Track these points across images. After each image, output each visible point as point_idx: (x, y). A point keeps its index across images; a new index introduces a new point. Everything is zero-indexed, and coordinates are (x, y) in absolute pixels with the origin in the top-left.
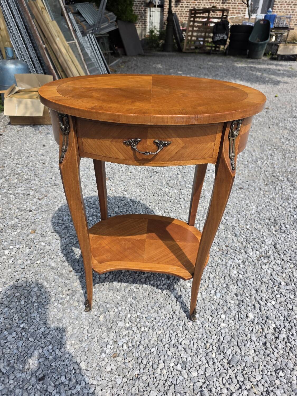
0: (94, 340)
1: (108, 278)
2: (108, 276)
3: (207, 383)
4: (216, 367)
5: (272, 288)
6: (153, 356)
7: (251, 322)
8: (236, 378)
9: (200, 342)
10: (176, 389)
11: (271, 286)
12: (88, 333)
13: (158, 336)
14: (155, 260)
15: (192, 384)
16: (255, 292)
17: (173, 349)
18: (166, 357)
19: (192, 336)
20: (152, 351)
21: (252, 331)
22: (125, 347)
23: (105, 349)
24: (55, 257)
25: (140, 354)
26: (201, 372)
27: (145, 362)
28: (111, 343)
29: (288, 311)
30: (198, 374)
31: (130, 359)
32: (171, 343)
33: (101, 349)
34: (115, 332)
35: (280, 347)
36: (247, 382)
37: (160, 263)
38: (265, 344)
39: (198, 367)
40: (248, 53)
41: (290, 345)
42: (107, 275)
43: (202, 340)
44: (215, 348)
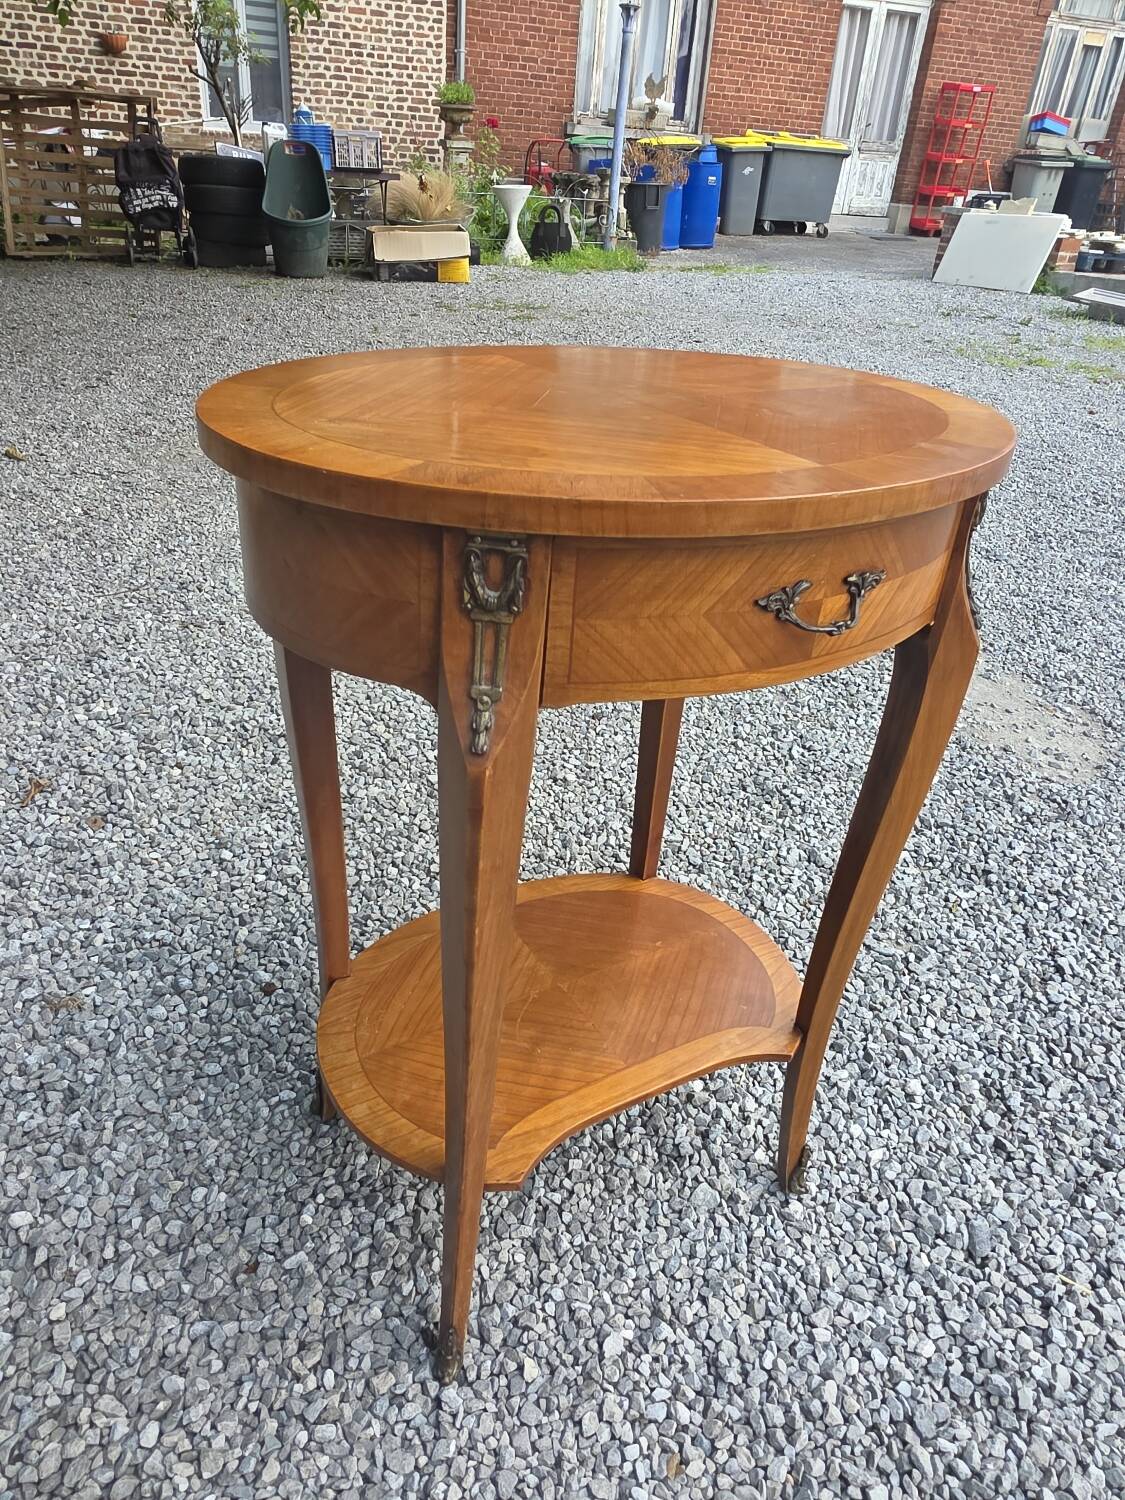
0: (567, 1466)
1: (426, 1210)
2: (417, 1201)
3: (972, 1349)
4: (957, 1289)
5: (898, 983)
6: (783, 1380)
7: (928, 1108)
8: (1020, 1284)
9: (862, 1247)
10: (922, 1429)
11: (892, 978)
12: (525, 1457)
13: (743, 1305)
14: (654, 1040)
15: (939, 1386)
16: (870, 1015)
17: (821, 1318)
18: (822, 1356)
19: (828, 1242)
20: (768, 1365)
21: (947, 1129)
22: (684, 1415)
23: (628, 1467)
24: (124, 1247)
25: (742, 1403)
26: (936, 1330)
27: (778, 1416)
28: (626, 1432)
29: (975, 1027)
30: (935, 1341)
31: (728, 1440)
32: (798, 1302)
33: (615, 1481)
34: (611, 1388)
35: (1031, 1135)
36: (1048, 1277)
37: (680, 1040)
38: (998, 1146)
39: (919, 1324)
40: (270, 258)
41: (1047, 1115)
42: (411, 1203)
43: (862, 1235)
44: (910, 1237)
